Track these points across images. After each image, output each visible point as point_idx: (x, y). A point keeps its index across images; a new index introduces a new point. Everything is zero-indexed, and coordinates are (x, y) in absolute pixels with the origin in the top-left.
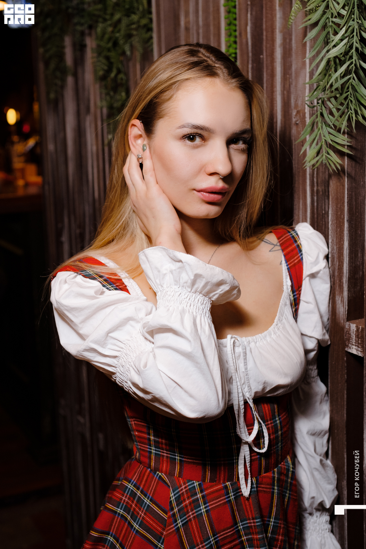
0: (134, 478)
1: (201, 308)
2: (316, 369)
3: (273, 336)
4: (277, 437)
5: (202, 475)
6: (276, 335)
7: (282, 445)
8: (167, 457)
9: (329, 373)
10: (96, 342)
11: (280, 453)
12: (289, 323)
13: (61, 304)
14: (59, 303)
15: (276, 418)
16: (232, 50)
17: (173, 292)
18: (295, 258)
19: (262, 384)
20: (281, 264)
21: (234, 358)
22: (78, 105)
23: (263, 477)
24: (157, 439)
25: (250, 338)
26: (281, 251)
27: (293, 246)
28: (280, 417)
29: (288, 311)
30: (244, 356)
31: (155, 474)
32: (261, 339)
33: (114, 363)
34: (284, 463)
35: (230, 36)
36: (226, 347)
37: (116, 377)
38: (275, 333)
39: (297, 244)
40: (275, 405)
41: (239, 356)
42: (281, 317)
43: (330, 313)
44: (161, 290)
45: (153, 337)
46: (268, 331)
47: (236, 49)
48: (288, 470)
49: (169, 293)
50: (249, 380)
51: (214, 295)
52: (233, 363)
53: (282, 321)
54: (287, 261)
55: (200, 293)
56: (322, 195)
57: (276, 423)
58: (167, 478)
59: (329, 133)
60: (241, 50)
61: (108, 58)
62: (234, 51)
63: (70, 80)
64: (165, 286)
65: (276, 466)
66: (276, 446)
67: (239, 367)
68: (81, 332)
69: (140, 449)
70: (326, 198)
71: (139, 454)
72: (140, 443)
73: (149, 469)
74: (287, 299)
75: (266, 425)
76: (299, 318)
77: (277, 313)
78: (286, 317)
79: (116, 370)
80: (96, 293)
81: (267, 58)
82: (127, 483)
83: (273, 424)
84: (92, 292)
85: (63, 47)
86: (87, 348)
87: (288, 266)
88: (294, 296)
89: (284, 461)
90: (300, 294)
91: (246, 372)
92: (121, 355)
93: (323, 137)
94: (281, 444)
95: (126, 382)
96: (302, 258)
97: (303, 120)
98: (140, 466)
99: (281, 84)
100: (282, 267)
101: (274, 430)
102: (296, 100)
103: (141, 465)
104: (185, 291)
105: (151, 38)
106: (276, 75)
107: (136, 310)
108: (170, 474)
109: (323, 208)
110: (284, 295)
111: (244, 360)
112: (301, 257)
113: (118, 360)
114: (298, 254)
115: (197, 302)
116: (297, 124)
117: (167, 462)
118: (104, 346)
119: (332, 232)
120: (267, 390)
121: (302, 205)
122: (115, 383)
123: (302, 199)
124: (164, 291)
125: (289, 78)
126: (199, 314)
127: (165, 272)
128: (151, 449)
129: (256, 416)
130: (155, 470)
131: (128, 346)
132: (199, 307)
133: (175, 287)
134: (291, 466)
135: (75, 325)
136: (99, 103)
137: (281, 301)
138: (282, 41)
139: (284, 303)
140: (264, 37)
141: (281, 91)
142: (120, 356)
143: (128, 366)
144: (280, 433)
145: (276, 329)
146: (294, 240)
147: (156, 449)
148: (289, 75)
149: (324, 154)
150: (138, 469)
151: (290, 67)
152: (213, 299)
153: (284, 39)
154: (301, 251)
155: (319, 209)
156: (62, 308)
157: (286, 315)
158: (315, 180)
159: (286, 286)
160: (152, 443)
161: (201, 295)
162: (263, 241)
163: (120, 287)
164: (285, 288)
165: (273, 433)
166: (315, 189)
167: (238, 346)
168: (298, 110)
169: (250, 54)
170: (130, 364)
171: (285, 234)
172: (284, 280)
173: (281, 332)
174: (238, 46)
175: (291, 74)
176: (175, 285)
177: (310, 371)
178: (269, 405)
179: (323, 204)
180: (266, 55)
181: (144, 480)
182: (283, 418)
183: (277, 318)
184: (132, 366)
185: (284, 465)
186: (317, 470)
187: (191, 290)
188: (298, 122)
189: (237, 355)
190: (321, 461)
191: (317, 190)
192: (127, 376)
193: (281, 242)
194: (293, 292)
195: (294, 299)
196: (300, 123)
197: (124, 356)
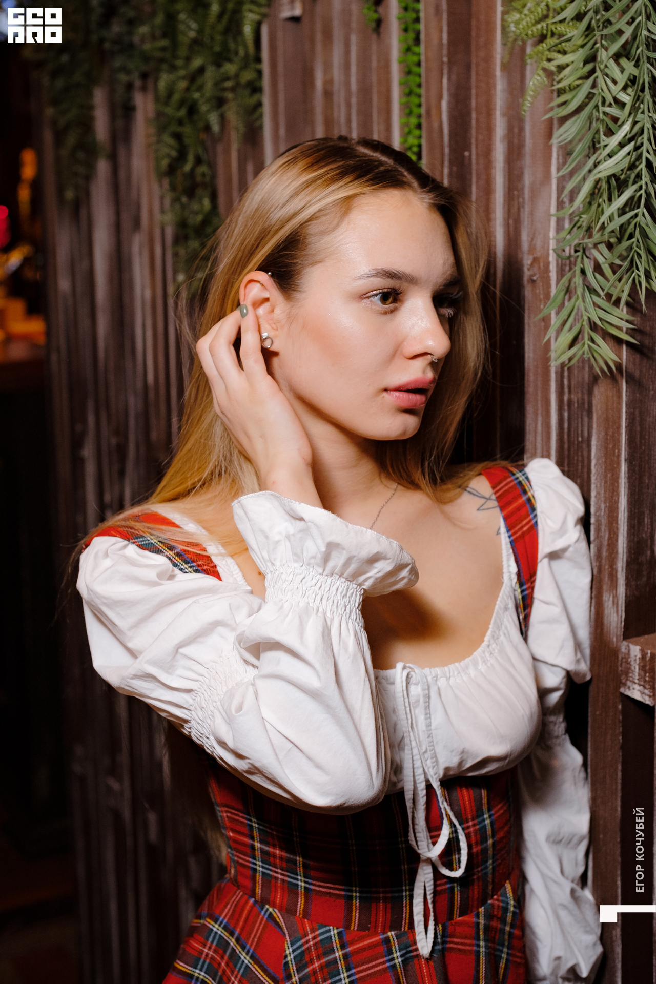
0: (224, 914)
1: (343, 603)
2: (563, 721)
3: (481, 667)
4: (485, 850)
5: (345, 917)
6: (486, 664)
7: (495, 864)
8: (283, 880)
9: (590, 730)
10: (155, 663)
11: (490, 879)
12: (511, 642)
13: (95, 594)
14: (92, 591)
15: (483, 815)
16: (412, 141)
17: (292, 575)
18: (524, 522)
19: (459, 754)
20: (498, 533)
21: (407, 704)
22: (118, 213)
23: (455, 923)
24: (267, 848)
25: (438, 670)
26: (498, 510)
27: (520, 501)
28: (492, 812)
29: (510, 621)
30: (425, 702)
31: (262, 909)
32: (459, 673)
33: (187, 702)
34: (498, 896)
35: (410, 114)
36: (393, 683)
37: (190, 728)
38: (484, 661)
39: (527, 496)
40: (483, 791)
41: (418, 701)
42: (497, 632)
43: (593, 624)
44: (272, 570)
45: (258, 658)
46: (471, 658)
47: (420, 137)
48: (506, 910)
49: (284, 576)
50: (433, 745)
51: (366, 580)
52: (406, 713)
53: (498, 638)
54: (510, 528)
55: (340, 576)
56: (578, 407)
57: (483, 824)
58: (283, 918)
59: (595, 305)
60: (430, 140)
61: (178, 137)
62: (416, 142)
63: (103, 167)
64: (278, 563)
65: (483, 902)
66: (483, 867)
67: (416, 722)
68: (130, 645)
69: (238, 862)
70: (585, 413)
71: (236, 871)
72: (237, 852)
73: (252, 900)
74: (510, 598)
75: (463, 829)
76: (532, 633)
77: (489, 624)
78: (506, 632)
79: (190, 715)
80: (160, 576)
81: (477, 159)
82: (212, 923)
83: (478, 827)
84: (152, 575)
85: (91, 108)
86: (139, 674)
87: (512, 538)
88: (522, 592)
89: (499, 893)
90: (533, 588)
91: (427, 731)
92: (200, 688)
93: (584, 313)
94: (493, 862)
95: (208, 738)
96: (536, 522)
97: (546, 275)
98: (236, 892)
99: (504, 207)
100: (500, 538)
101: (478, 836)
102: (532, 239)
103: (239, 891)
104: (314, 573)
105: (259, 104)
106: (495, 191)
107: (230, 609)
108: (288, 911)
109: (580, 431)
110: (504, 592)
111: (426, 709)
112: (533, 521)
113: (194, 698)
114: (529, 515)
115: (334, 593)
116: (533, 282)
117: (283, 889)
118: (170, 671)
119: (596, 479)
120: (468, 765)
121: (542, 427)
122: (188, 739)
123: (542, 416)
124: (277, 573)
125: (518, 197)
126: (338, 614)
127: (277, 538)
128: (255, 864)
129: (446, 812)
130: (263, 902)
131: (214, 672)
132: (338, 602)
133: (296, 565)
134: (512, 902)
135: (121, 631)
136: (158, 216)
137: (498, 602)
138: (506, 132)
139: (502, 606)
140: (474, 122)
141: (504, 219)
142: (198, 690)
143: (212, 708)
144: (490, 842)
145: (486, 653)
146: (522, 489)
147: (265, 865)
148: (518, 190)
149: (586, 343)
150: (233, 897)
151: (520, 176)
152: (364, 587)
153: (510, 129)
154: (534, 509)
155: (572, 433)
156: (97, 601)
157: (506, 628)
158: (566, 382)
159: (508, 574)
160: (258, 853)
161: (343, 580)
162: (466, 490)
163: (205, 567)
164: (506, 577)
165: (477, 843)
166: (566, 398)
167: (415, 684)
168: (535, 256)
169: (447, 150)
170: (215, 704)
171: (506, 478)
172: (505, 563)
173: (496, 659)
174: (424, 133)
175: (523, 189)
176: (295, 561)
177: (552, 726)
178: (471, 791)
179: (580, 425)
180: (477, 154)
181: (243, 919)
182: (498, 814)
183: (489, 633)
184: (218, 709)
185: (498, 900)
186: (564, 906)
187: (324, 571)
188: (535, 278)
189: (413, 700)
190: (573, 891)
191: (570, 401)
192: (208, 726)
193: (498, 494)
194: (521, 585)
195: (523, 598)
196: (539, 279)
197: (205, 691)
